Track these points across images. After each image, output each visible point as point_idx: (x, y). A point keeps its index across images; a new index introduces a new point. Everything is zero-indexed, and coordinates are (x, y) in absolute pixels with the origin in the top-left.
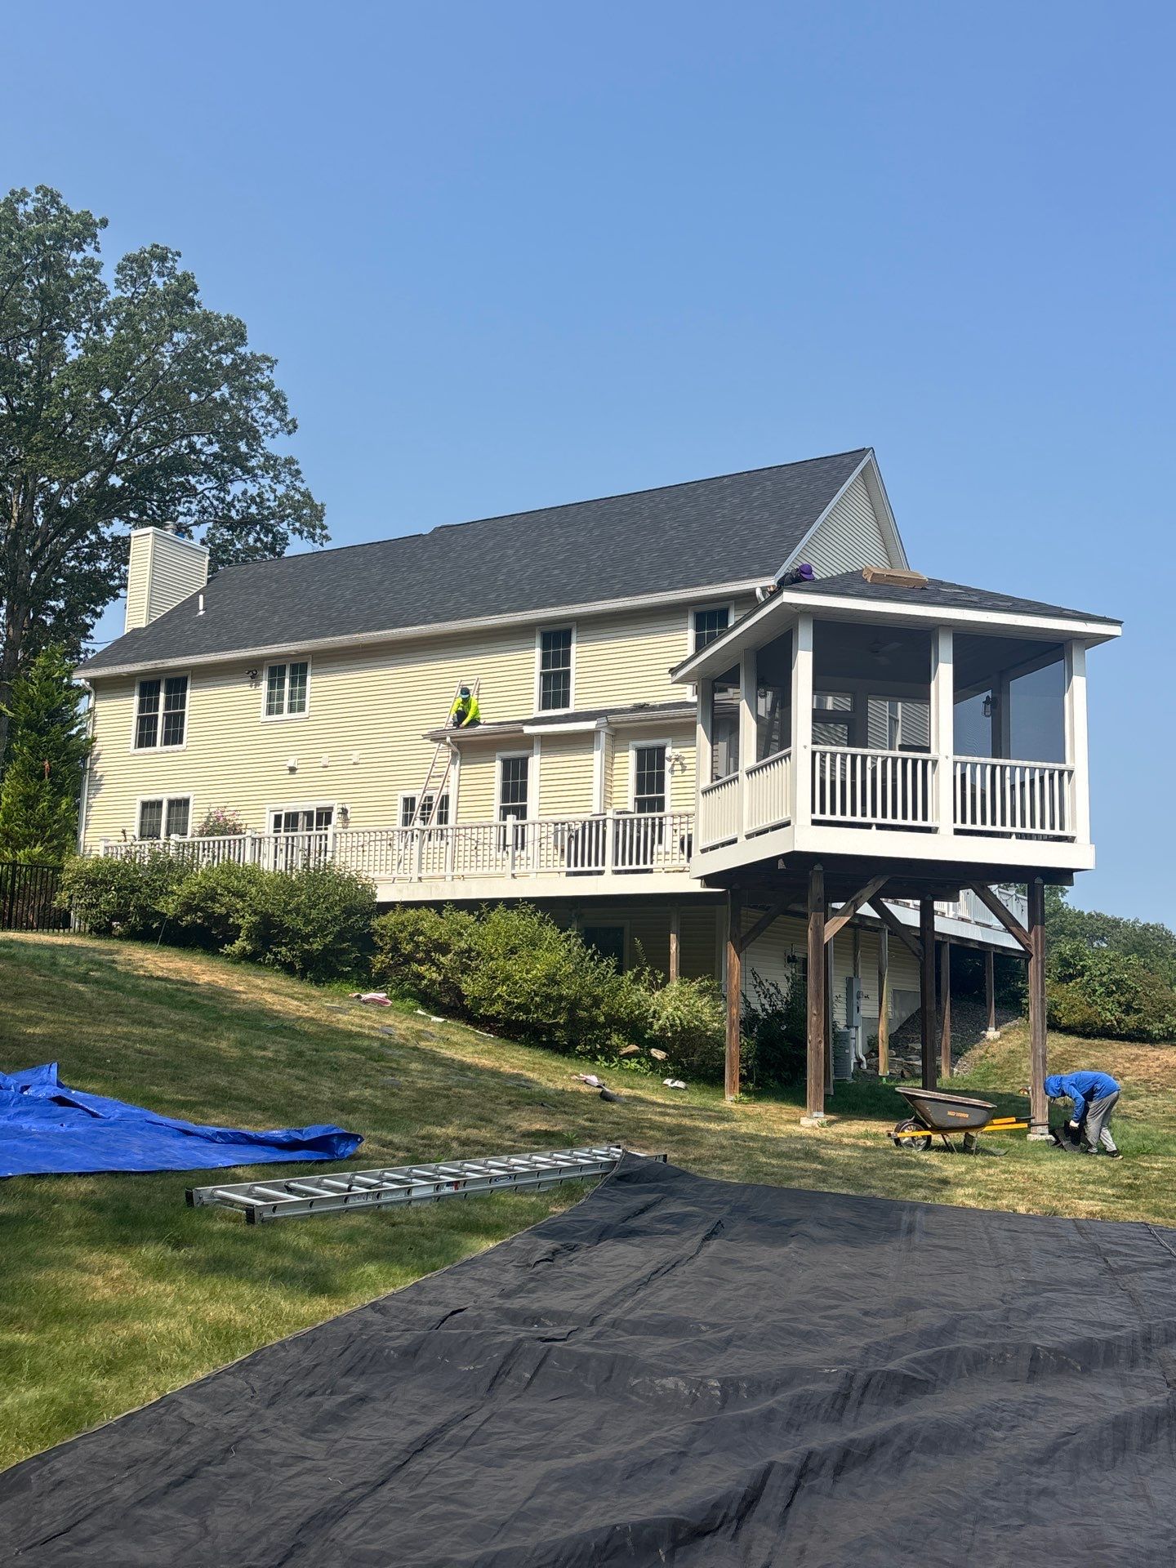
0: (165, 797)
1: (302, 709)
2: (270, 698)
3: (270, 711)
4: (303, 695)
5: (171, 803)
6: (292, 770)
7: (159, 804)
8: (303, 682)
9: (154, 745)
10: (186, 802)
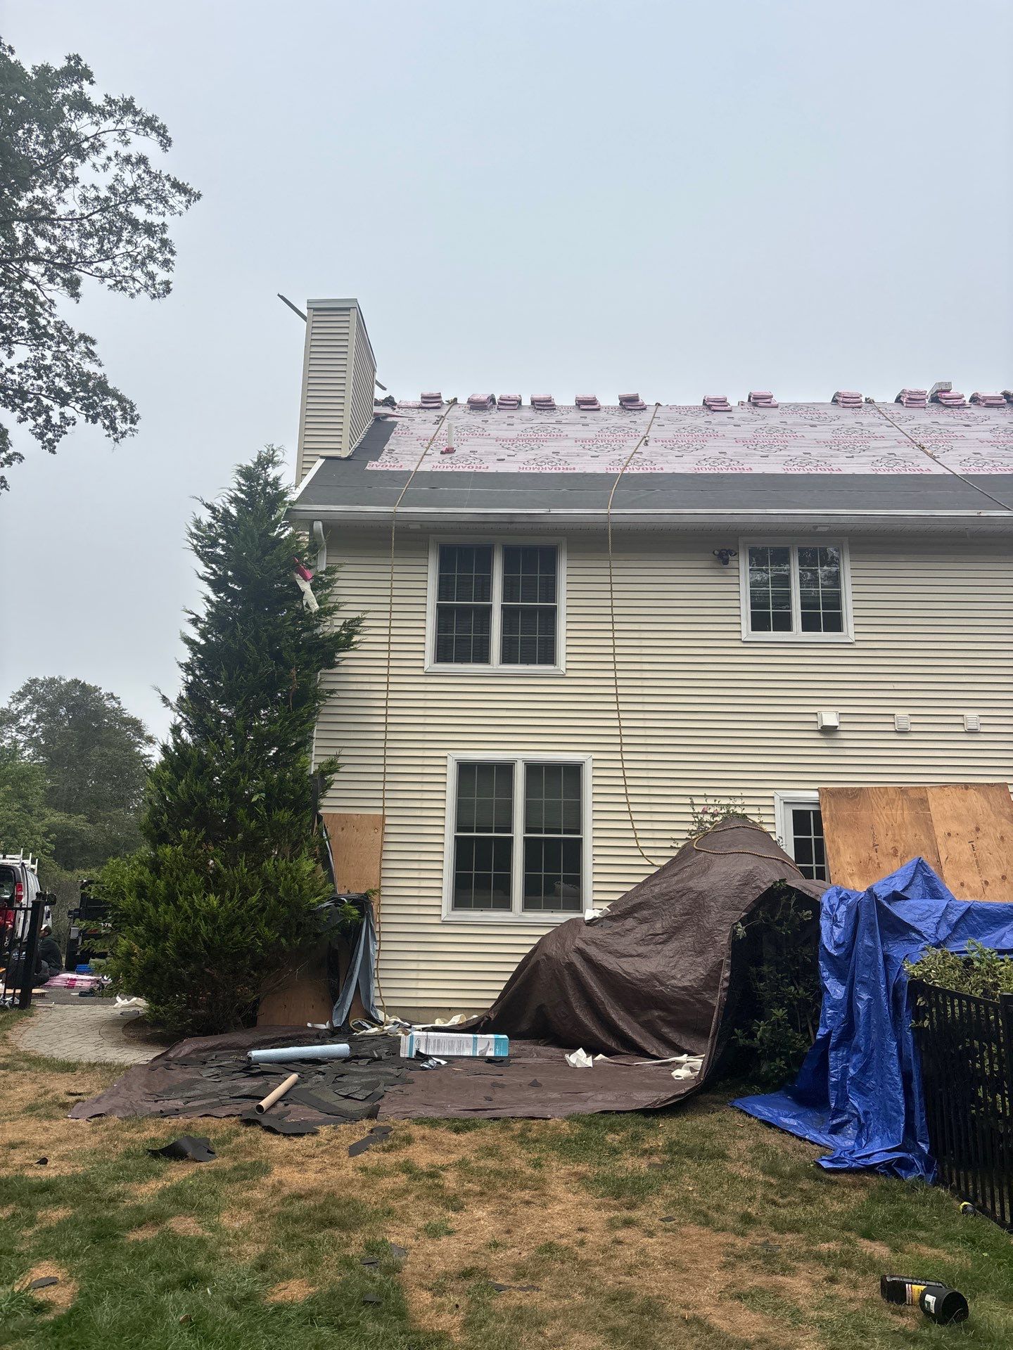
0: (520, 755)
1: (835, 624)
2: (758, 602)
3: (759, 623)
4: (834, 602)
5: (533, 769)
6: (828, 731)
7: (506, 769)
8: (835, 579)
9: (484, 658)
10: (574, 771)
